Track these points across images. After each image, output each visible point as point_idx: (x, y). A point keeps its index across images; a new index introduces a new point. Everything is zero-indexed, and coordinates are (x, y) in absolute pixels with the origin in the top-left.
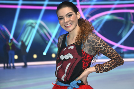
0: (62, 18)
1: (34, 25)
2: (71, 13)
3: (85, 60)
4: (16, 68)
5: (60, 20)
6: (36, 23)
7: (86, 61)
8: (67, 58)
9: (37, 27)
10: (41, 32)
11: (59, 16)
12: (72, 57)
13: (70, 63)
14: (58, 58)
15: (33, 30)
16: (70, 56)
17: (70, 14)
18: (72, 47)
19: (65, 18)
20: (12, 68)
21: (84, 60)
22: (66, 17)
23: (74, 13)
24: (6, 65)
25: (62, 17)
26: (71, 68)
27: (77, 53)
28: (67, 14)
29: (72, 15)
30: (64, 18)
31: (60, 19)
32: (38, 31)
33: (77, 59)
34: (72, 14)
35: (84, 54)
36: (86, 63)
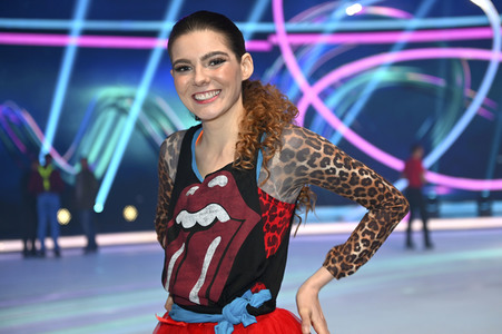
0: (186, 68)
1: (125, 104)
2: (223, 53)
3: (271, 224)
4: (64, 254)
5: (177, 74)
6: (132, 98)
7: (275, 229)
8: (206, 220)
9: (135, 110)
10: (152, 128)
11: (175, 59)
12: (224, 217)
13: (218, 239)
14: (170, 224)
15: (123, 120)
16: (215, 213)
17: (217, 56)
18: (222, 181)
19: (199, 67)
20: (50, 254)
21: (268, 225)
22: (204, 65)
23: (232, 56)
24: (29, 245)
25: (189, 62)
26: (223, 256)
27: (240, 201)
28: (206, 57)
29: (222, 61)
30: (194, 68)
31: (179, 69)
32: (139, 126)
33: (243, 221)
34: (224, 57)
35: (265, 202)
36: (275, 234)
